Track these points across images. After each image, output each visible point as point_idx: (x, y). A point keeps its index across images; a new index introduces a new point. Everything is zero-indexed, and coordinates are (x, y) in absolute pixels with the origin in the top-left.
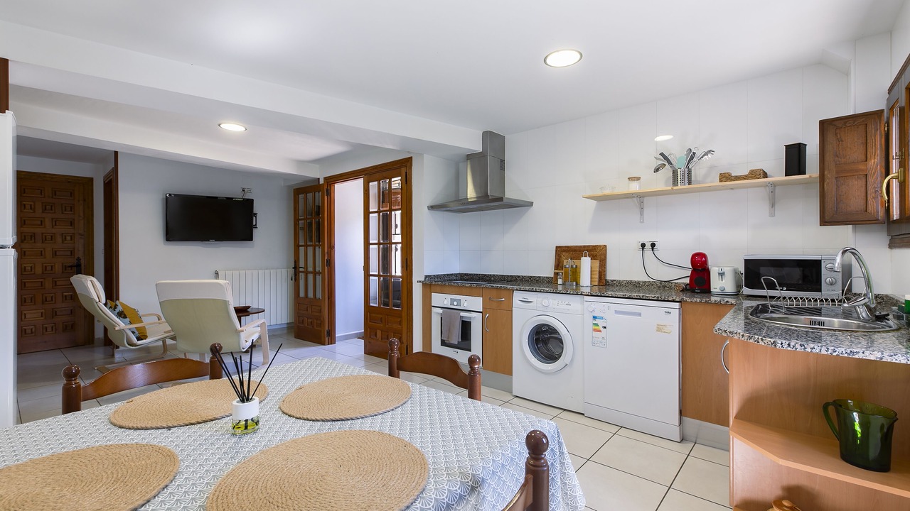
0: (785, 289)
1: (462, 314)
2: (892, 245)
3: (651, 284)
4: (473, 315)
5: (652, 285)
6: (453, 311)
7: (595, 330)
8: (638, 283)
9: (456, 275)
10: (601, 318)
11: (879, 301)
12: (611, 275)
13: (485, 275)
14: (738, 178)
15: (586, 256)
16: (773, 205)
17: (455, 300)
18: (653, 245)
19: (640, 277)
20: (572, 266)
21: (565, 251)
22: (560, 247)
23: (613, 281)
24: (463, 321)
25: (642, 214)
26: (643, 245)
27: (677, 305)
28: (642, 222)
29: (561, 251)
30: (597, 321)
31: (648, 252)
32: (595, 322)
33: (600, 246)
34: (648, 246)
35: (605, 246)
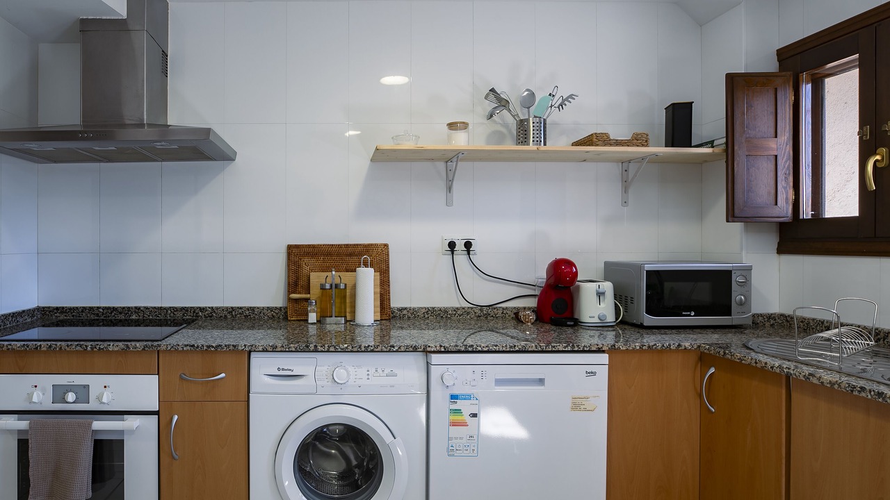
0: (693, 314)
1: (99, 425)
2: (781, 250)
3: (466, 312)
4: (132, 422)
5: (468, 313)
6: (68, 418)
7: (454, 424)
8: (445, 311)
9: (30, 313)
10: (468, 397)
11: (772, 322)
12: (398, 300)
13: (114, 309)
14: (618, 143)
15: (366, 266)
16: (625, 190)
17: (69, 388)
18: (468, 245)
19: (448, 300)
20: (337, 286)
21: (307, 254)
22: (297, 246)
23: (401, 310)
24: (96, 441)
25: (449, 189)
26: (452, 245)
27: (605, 358)
28: (449, 203)
29: (299, 257)
30: (460, 404)
31: (461, 258)
32: (454, 407)
33: (376, 245)
34: (460, 246)
35: (386, 246)
